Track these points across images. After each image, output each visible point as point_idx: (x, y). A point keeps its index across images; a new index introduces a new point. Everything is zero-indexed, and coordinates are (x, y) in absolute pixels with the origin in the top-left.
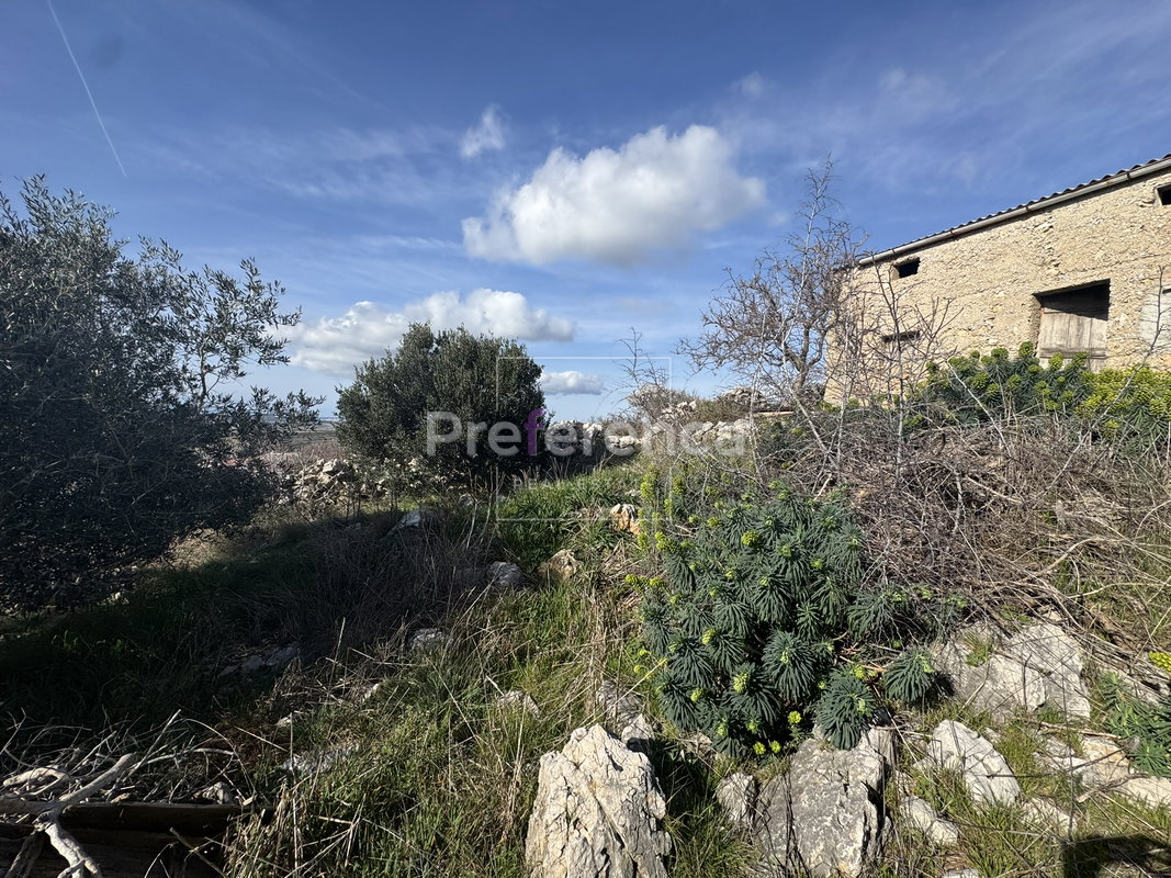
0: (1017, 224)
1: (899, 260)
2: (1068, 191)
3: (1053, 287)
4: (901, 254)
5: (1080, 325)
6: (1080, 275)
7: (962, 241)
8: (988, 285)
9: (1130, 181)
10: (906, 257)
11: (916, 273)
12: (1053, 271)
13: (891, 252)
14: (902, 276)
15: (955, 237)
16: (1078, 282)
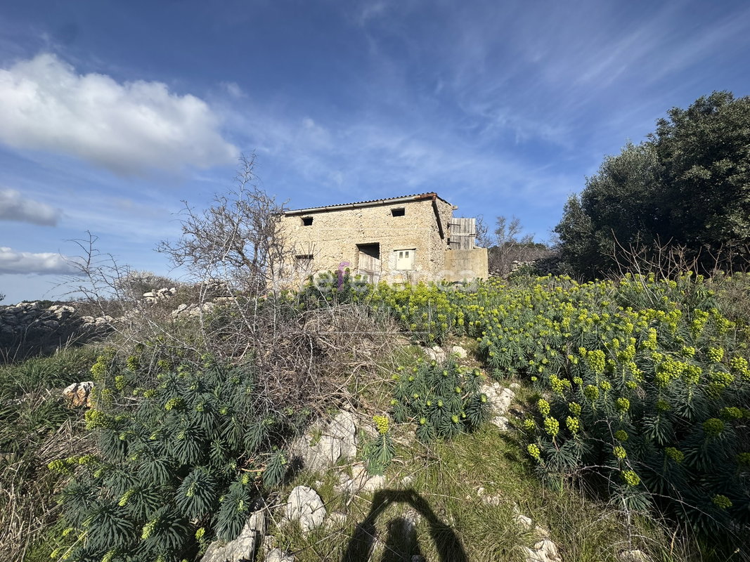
0: (350, 211)
1: (304, 216)
2: (366, 202)
3: (362, 243)
4: (305, 213)
5: (372, 261)
6: (371, 239)
7: (330, 213)
8: (340, 237)
9: (384, 204)
10: (307, 216)
11: (311, 224)
12: (362, 235)
13: (300, 211)
14: (306, 225)
15: (327, 211)
16: (370, 242)
